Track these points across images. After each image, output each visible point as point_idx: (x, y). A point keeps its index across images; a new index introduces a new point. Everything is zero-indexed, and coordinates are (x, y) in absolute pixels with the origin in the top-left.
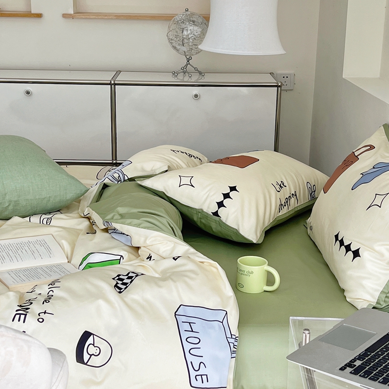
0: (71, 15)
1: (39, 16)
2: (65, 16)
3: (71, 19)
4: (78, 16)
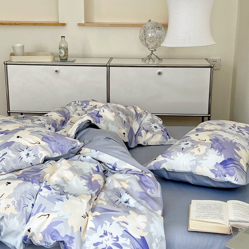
0: (83, 24)
1: (64, 25)
2: (79, 25)
3: (83, 26)
4: (87, 24)
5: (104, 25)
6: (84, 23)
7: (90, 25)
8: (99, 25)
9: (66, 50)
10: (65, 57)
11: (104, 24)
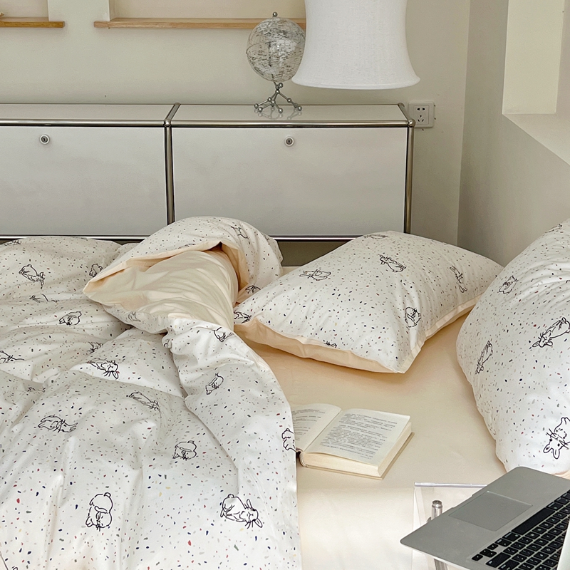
0: (106, 23)
1: (60, 25)
2: (98, 25)
3: (106, 30)
4: (116, 24)
6: (109, 20)
7: (125, 26)
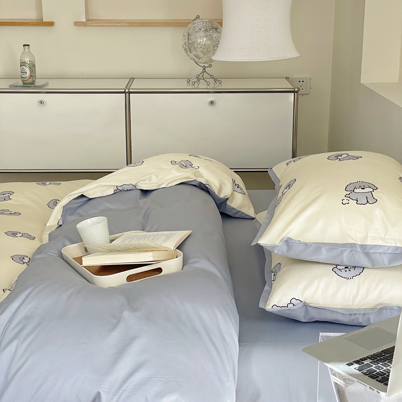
0: (83, 22)
1: (51, 24)
2: (77, 24)
3: (83, 27)
4: (91, 23)
5: (119, 25)
6: (85, 21)
7: (96, 25)
8: (109, 25)
9: (32, 67)
10: (31, 80)
11: (119, 23)
